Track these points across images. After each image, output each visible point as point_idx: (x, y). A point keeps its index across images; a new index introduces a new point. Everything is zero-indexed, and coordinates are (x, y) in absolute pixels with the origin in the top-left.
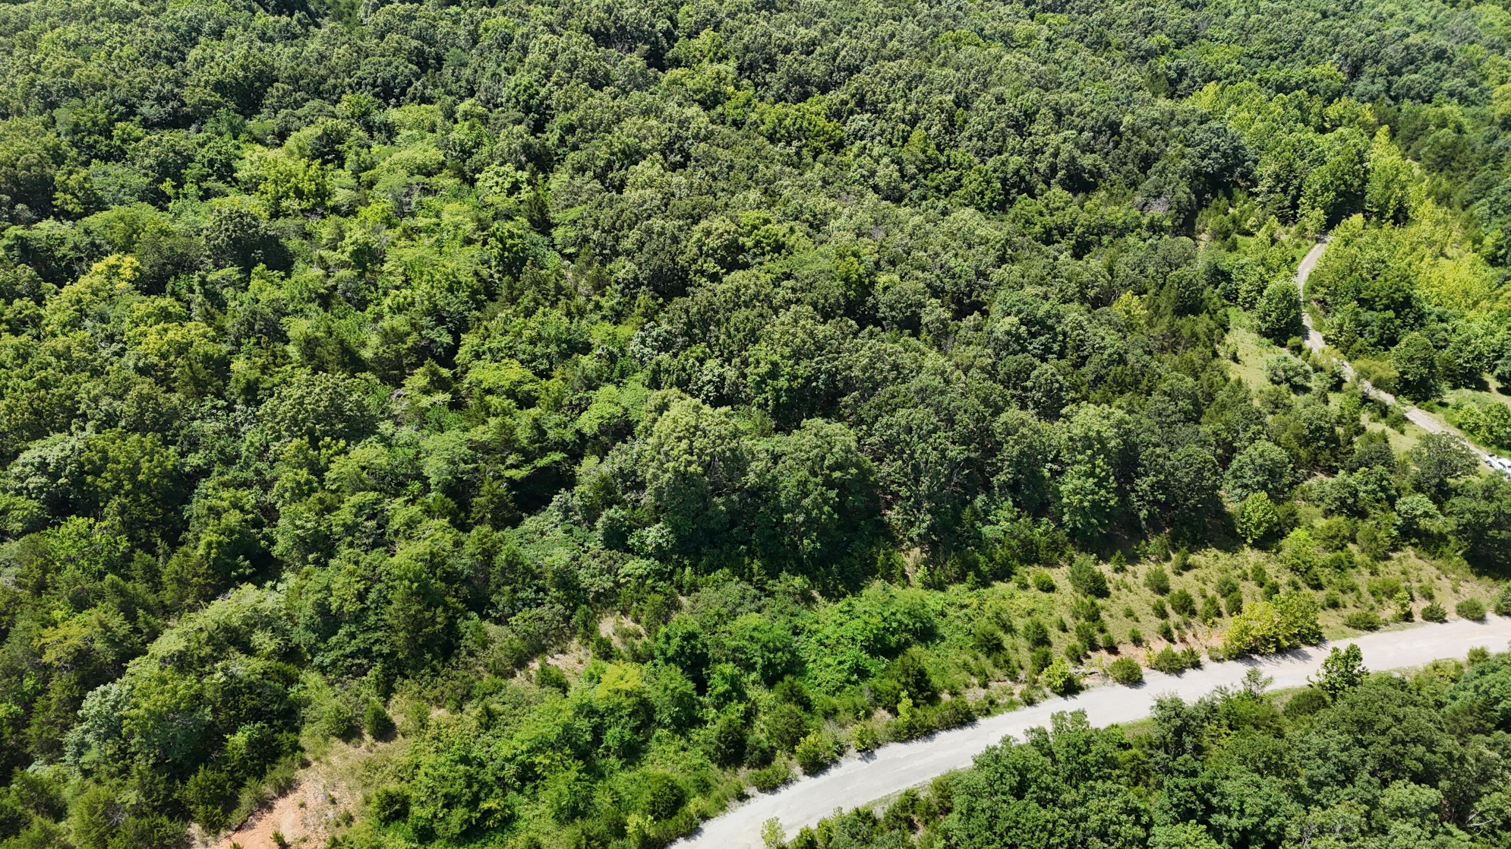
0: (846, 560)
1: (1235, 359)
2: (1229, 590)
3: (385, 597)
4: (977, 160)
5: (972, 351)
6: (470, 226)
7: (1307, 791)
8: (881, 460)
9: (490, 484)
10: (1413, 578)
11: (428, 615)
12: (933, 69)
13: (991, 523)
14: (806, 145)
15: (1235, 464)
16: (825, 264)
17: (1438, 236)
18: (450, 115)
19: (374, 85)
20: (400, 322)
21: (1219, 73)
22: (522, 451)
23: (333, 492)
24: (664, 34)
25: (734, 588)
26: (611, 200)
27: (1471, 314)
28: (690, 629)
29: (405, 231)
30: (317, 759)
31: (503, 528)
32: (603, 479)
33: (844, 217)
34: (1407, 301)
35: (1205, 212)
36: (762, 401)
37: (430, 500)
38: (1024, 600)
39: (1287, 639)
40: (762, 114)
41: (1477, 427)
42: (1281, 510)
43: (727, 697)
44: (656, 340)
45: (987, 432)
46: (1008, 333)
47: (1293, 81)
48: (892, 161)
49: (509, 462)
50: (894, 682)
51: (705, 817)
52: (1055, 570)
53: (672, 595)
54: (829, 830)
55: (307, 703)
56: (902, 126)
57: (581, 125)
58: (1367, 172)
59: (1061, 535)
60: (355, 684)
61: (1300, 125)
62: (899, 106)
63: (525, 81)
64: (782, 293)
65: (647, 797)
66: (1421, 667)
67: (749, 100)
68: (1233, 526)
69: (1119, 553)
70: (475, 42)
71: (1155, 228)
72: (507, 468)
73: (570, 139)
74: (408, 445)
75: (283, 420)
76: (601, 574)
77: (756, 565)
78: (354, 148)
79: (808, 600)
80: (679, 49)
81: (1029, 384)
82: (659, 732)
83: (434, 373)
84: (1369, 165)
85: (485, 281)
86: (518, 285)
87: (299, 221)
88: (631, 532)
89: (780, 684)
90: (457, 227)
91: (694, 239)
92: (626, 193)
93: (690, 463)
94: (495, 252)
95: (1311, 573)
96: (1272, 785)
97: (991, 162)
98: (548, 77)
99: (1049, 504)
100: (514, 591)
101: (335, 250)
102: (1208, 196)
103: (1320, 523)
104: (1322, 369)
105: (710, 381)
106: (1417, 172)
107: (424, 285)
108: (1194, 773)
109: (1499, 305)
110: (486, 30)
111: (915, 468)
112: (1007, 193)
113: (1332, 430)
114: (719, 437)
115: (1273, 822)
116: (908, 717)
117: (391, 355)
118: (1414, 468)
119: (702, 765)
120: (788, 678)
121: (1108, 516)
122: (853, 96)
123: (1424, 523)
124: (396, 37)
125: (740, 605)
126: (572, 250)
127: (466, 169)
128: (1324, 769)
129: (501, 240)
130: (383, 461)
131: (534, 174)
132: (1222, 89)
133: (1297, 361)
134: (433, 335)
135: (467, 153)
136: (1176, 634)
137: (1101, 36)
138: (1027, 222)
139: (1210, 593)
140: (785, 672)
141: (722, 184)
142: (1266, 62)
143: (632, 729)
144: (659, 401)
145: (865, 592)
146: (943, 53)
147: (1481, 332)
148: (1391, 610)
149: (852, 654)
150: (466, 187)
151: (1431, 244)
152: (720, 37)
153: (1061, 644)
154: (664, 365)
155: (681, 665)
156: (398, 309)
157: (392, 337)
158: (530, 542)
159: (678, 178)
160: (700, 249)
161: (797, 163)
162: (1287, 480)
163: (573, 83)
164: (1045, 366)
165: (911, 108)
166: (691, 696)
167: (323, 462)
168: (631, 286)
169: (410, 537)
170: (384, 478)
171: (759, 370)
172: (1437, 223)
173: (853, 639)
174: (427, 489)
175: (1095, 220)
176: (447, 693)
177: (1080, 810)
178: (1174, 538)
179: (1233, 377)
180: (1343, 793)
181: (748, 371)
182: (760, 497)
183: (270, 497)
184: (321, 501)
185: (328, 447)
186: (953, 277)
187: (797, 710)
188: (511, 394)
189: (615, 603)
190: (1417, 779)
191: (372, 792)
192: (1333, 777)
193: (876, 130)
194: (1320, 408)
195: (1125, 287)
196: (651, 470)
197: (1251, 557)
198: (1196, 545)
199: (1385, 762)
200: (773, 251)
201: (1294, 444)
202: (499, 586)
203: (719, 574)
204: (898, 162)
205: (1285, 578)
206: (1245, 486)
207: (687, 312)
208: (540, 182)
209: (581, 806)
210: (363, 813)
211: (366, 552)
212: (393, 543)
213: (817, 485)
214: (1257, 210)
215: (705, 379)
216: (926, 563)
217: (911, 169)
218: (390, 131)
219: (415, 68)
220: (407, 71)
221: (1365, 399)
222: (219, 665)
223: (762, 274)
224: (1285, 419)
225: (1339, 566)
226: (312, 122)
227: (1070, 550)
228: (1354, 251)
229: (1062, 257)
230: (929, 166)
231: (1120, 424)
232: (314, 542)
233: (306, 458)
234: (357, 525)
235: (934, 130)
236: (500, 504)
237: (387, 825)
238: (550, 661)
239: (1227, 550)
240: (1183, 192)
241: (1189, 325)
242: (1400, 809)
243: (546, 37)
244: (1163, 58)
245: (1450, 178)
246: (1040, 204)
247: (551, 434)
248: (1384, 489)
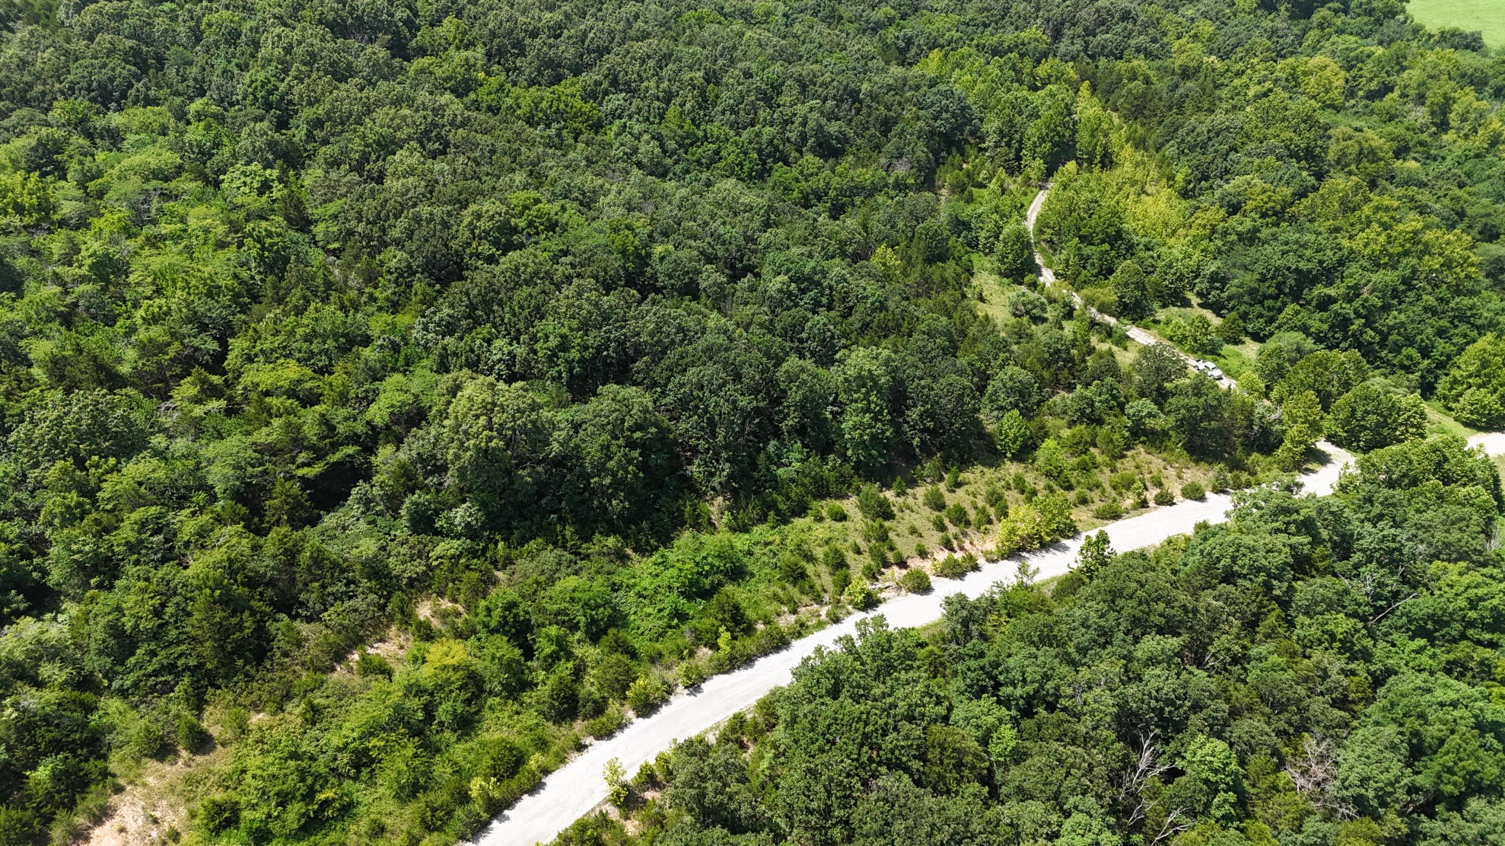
0: (655, 516)
1: (982, 299)
2: (996, 499)
3: (184, 610)
4: (732, 133)
5: (749, 310)
6: (221, 229)
7: (1076, 656)
8: (678, 419)
9: (282, 485)
10: (1145, 471)
11: (234, 620)
12: (680, 47)
13: (785, 465)
14: (565, 127)
15: (990, 389)
16: (601, 239)
17: (1138, 176)
18: (181, 116)
19: (89, 90)
20: (157, 332)
21: (941, 41)
22: (312, 448)
23: (109, 512)
24: (404, 23)
25: (549, 556)
26: (372, 191)
27: (1171, 241)
28: (510, 598)
29: (148, 239)
30: (131, 782)
31: (302, 528)
32: (402, 466)
33: (613, 193)
34: (1119, 235)
35: (942, 168)
36: (555, 374)
37: (219, 509)
38: (820, 531)
39: (1048, 534)
40: (517, 98)
41: (1185, 337)
42: (1033, 425)
43: (554, 658)
44: (439, 325)
45: (772, 383)
46: (780, 291)
47: (1006, 45)
48: (653, 138)
49: (299, 460)
50: (712, 620)
51: (547, 772)
52: (845, 502)
53: (488, 571)
54: (667, 762)
55: (112, 728)
56: (657, 104)
57: (329, 119)
58: (1075, 123)
59: (847, 469)
60: (162, 701)
61: (1016, 85)
62: (652, 84)
63: (261, 76)
64: (560, 270)
65: (487, 761)
66: (1158, 545)
67: (502, 86)
68: (993, 443)
69: (899, 478)
70: (198, 40)
71: (900, 186)
72: (298, 467)
73: (319, 134)
74: (186, 457)
75: (41, 444)
76: (412, 559)
77: (569, 531)
78: (77, 157)
79: (623, 558)
80: (423, 37)
81: (804, 335)
82: (490, 701)
83: (204, 381)
84: (1076, 117)
85: (246, 283)
86: (283, 284)
87: (23, 238)
88: (437, 514)
89: (605, 638)
90: (207, 231)
91: (465, 223)
92: (388, 182)
93: (490, 439)
94: (254, 253)
95: (1062, 476)
96: (1046, 654)
97: (745, 135)
98: (286, 71)
99: (834, 443)
100: (324, 587)
101: (70, 265)
102: (944, 154)
103: (1066, 433)
104: (1055, 301)
105: (499, 361)
106: (1116, 121)
107: (179, 292)
108: (982, 655)
109: (1193, 232)
110: (210, 25)
111: (711, 421)
112: (764, 163)
113: (1068, 351)
114: (518, 410)
115: (1049, 685)
116: (728, 649)
117: (151, 367)
118: (1137, 378)
119: (537, 724)
120: (612, 631)
121: (886, 446)
122: (606, 77)
123: (1150, 423)
124: (108, 37)
125: (557, 570)
126: (336, 245)
127: (208, 171)
128: (1088, 636)
129: (259, 240)
130: (161, 474)
131: (284, 172)
132: (946, 56)
133: (1033, 296)
134: (197, 342)
135: (205, 154)
136: (955, 544)
137: (833, 10)
138: (785, 189)
139: (980, 503)
140: (608, 626)
141: (486, 168)
142: (981, 29)
143: (464, 702)
144: (450, 383)
145: (676, 543)
146: (688, 32)
147: (1180, 256)
148: (1129, 501)
149: (670, 601)
150: (210, 189)
151: (1134, 183)
152: (464, 23)
153: (857, 565)
154: (451, 348)
155: (505, 633)
156: (153, 320)
157: (149, 349)
158: (332, 538)
159: (439, 165)
160: (473, 233)
161: (558, 144)
162: (1035, 398)
163: (314, 75)
164: (816, 317)
165: (665, 85)
166: (518, 662)
167: (93, 482)
168: (405, 276)
169: (203, 547)
170: (163, 493)
171: (550, 344)
172: (1137, 165)
173: (670, 587)
174: (213, 498)
175: (845, 183)
176: (265, 697)
177: (889, 700)
178: (945, 460)
179: (981, 314)
180: (1104, 653)
181: (537, 346)
182: (565, 466)
183: (34, 529)
184: (97, 522)
185: (97, 466)
186: (724, 243)
187: (625, 658)
188: (291, 393)
189: (430, 586)
190: (1161, 631)
191: (197, 805)
192: (1095, 641)
193: (633, 108)
194: (1056, 333)
195: (879, 242)
196: (451, 451)
197: (1012, 469)
198: (965, 463)
199: (1136, 621)
200: (547, 229)
201: (1038, 367)
202: (306, 585)
203: (532, 545)
204: (658, 138)
205: (1041, 485)
206: (1001, 408)
207: (467, 294)
208: (292, 179)
209: (422, 781)
210: (189, 828)
211: (156, 568)
212: (184, 555)
213: (620, 447)
214: (988, 164)
215: (495, 358)
216: (729, 509)
217: (672, 145)
218: (114, 138)
219: (134, 68)
220: (125, 72)
221: (1093, 324)
222: (8, 701)
223: (539, 253)
224: (1028, 346)
225: (1085, 468)
226: (23, 132)
227: (856, 481)
228: (1071, 193)
229: (820, 219)
230: (688, 142)
231: (887, 362)
232: (95, 566)
233: (73, 479)
234: (142, 542)
235: (688, 106)
236: (296, 505)
237: (218, 834)
238: (370, 651)
239: (991, 466)
240: (921, 151)
241: (938, 272)
242: (1150, 659)
243: (277, 30)
244: (891, 29)
245: (1143, 124)
246: (795, 172)
247: (341, 428)
248: (1114, 397)
